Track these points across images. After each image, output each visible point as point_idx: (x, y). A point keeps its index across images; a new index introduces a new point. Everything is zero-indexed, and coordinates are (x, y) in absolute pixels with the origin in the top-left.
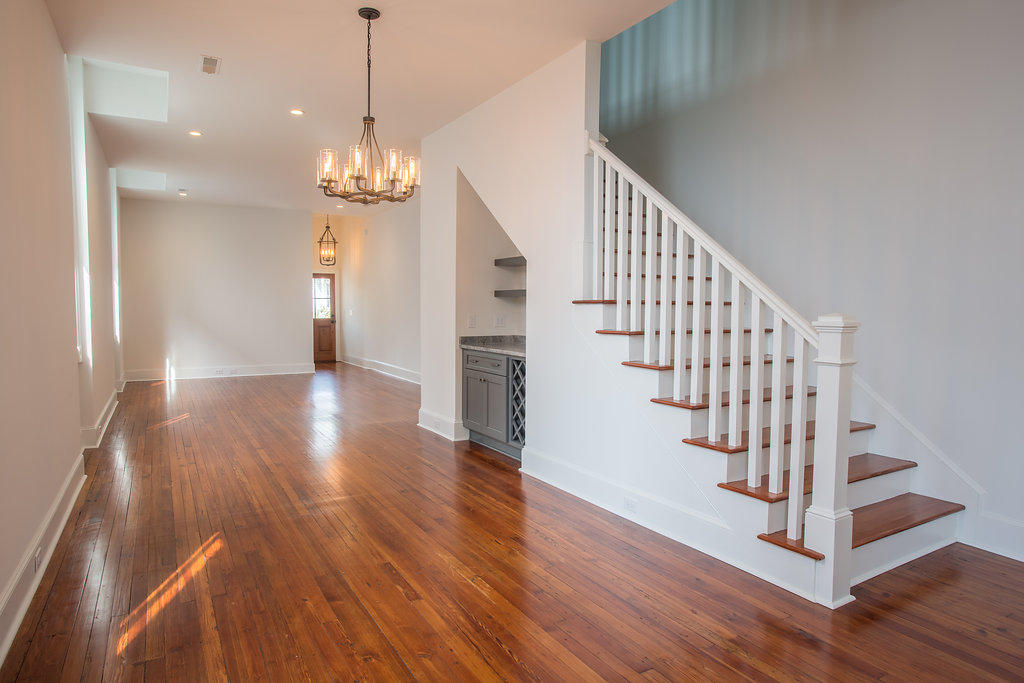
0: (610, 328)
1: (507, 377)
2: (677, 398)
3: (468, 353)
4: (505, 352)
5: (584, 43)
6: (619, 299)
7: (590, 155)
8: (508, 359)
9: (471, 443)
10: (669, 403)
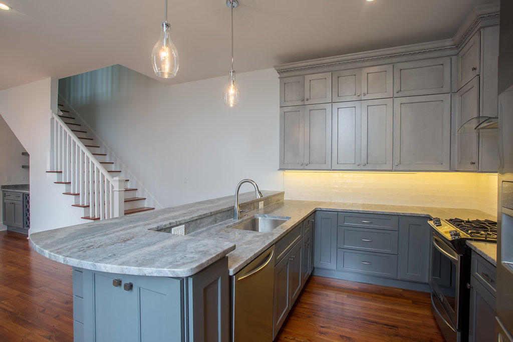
0: (60, 181)
1: (23, 201)
2: (81, 204)
3: (5, 192)
4: (22, 191)
5: (50, 78)
6: (63, 171)
7: (53, 118)
8: (23, 194)
9: (8, 232)
10: (79, 206)
